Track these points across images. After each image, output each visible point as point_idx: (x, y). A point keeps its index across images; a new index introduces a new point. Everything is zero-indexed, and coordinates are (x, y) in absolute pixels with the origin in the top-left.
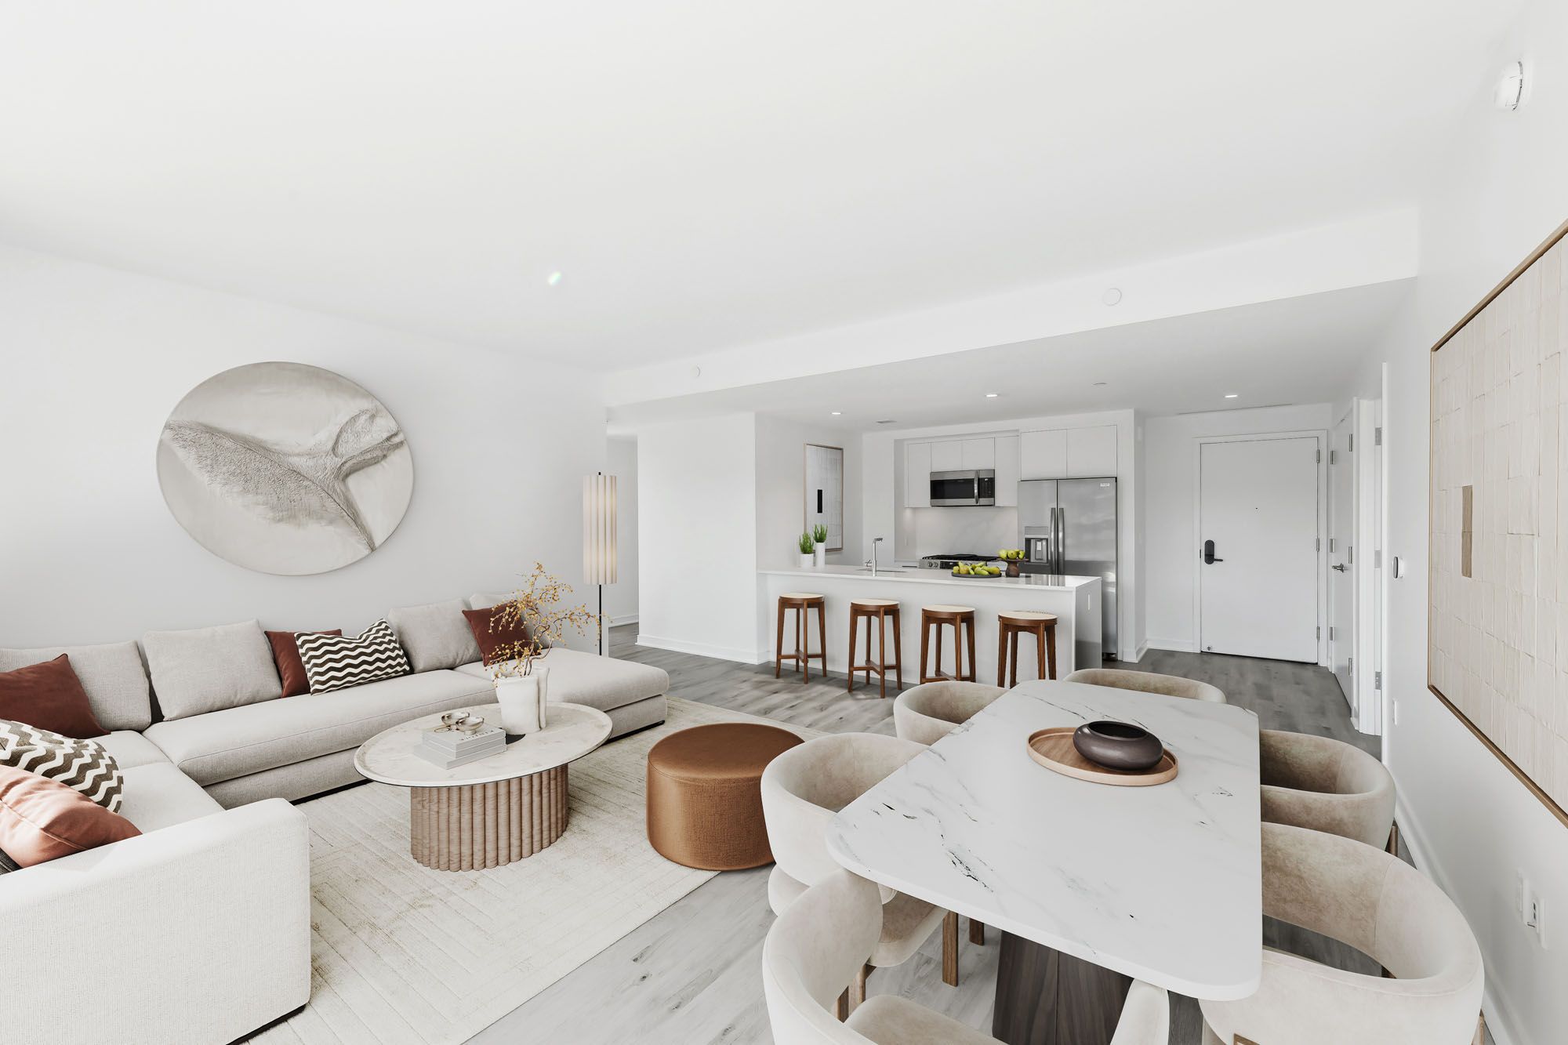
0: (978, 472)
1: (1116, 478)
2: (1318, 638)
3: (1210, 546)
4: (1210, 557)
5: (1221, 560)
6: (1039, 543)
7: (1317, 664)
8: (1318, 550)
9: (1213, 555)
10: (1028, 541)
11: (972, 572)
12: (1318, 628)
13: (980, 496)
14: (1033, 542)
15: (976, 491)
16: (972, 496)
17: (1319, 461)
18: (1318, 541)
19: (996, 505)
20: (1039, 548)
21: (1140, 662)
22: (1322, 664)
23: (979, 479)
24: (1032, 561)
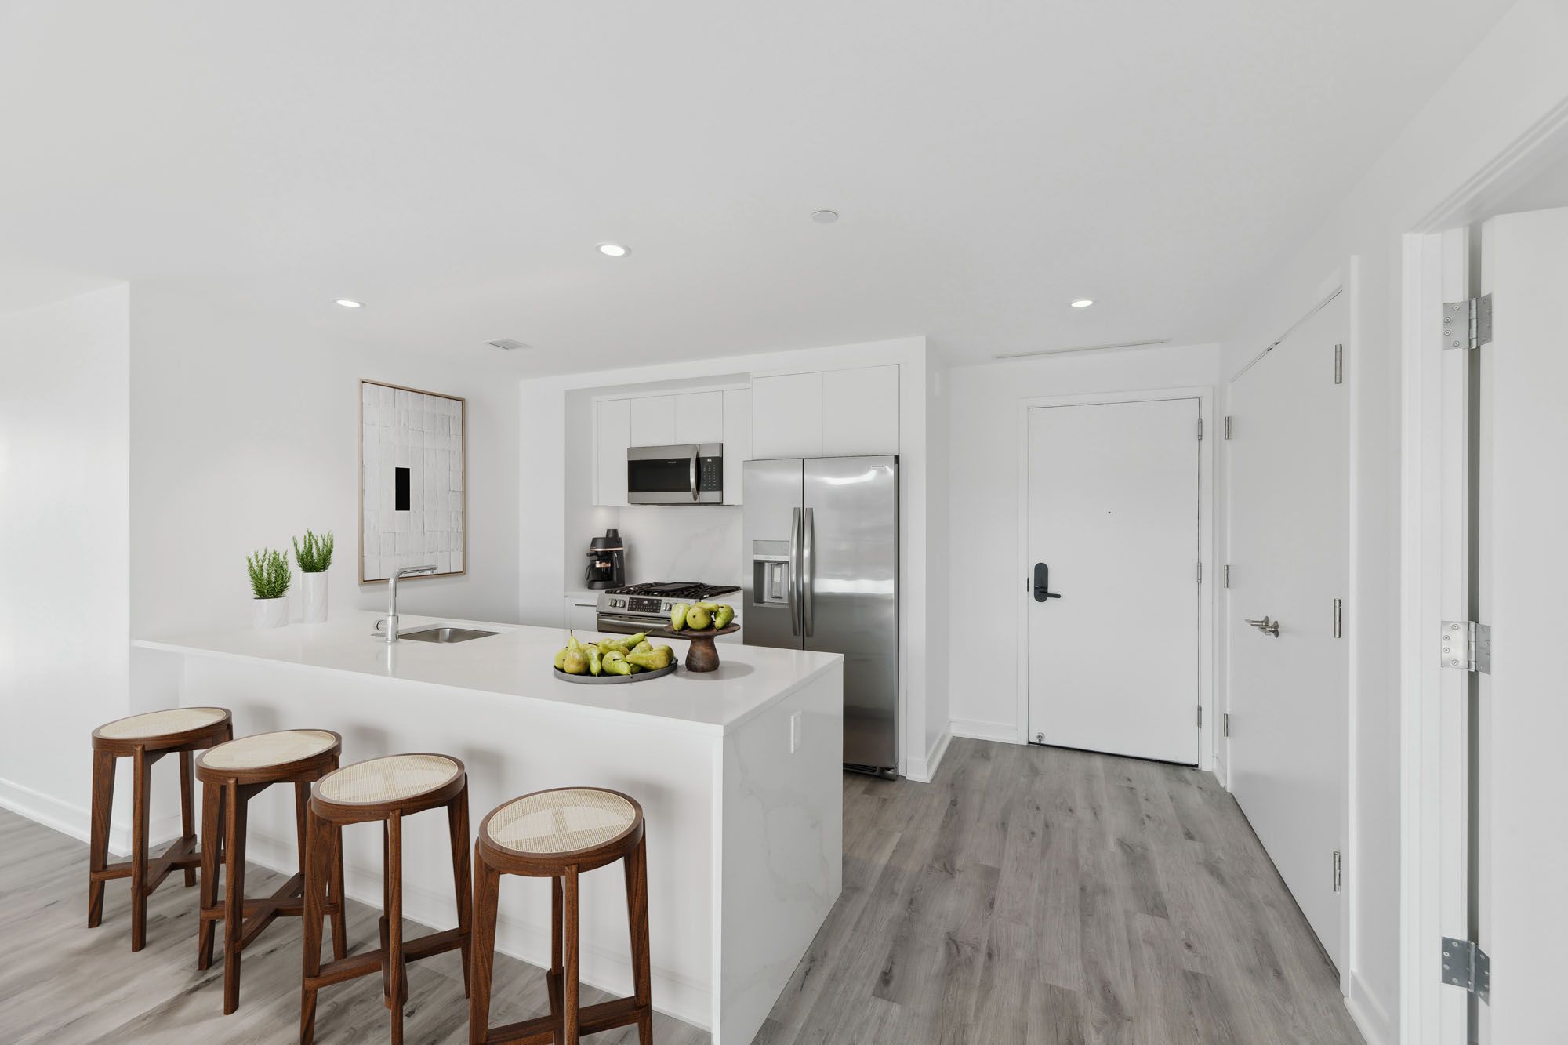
0: (697, 448)
1: (897, 458)
2: (1199, 724)
3: (1041, 571)
4: (1042, 592)
5: (1058, 596)
6: (777, 570)
7: (1196, 766)
8: (1199, 581)
9: (1047, 588)
10: (759, 565)
11: (595, 667)
12: (1200, 709)
13: (698, 488)
14: (767, 567)
15: (693, 480)
16: (688, 489)
17: (1200, 438)
18: (1200, 566)
19: (724, 503)
20: (777, 578)
21: (933, 780)
22: (1205, 767)
23: (698, 460)
24: (765, 600)
